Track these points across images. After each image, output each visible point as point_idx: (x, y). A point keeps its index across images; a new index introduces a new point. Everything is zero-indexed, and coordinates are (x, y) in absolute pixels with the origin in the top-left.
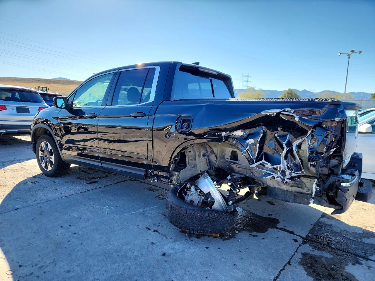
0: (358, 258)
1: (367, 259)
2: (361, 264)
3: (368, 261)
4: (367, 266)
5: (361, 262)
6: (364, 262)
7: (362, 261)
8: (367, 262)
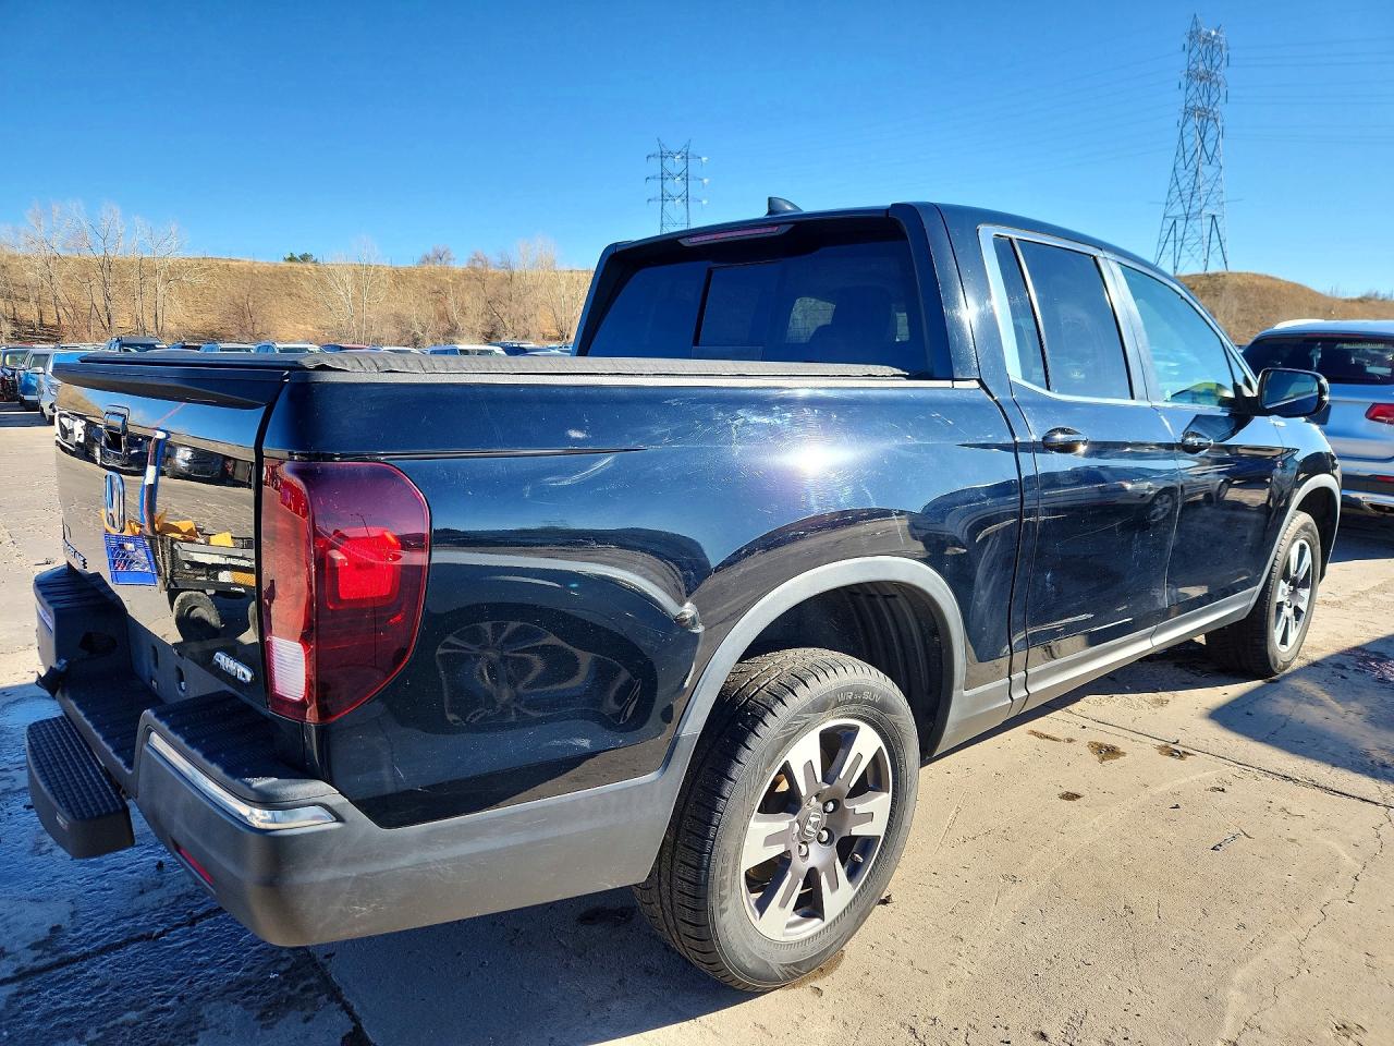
0: (56, 959)
1: (21, 975)
2: (34, 947)
3: (15, 972)
4: (9, 954)
5: (39, 952)
6: (27, 960)
7: (35, 959)
8: (16, 965)
